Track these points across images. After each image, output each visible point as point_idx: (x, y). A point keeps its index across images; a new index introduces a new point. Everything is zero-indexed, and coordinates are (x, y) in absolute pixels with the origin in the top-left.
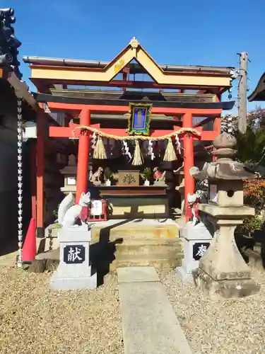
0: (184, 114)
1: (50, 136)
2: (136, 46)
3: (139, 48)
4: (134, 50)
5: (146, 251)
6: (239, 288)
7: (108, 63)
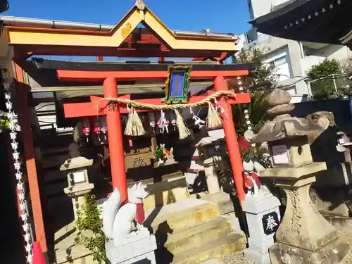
0: (216, 77)
1: (67, 116)
2: (143, 8)
3: (145, 10)
4: (142, 12)
5: (197, 242)
6: (335, 251)
7: (112, 27)
